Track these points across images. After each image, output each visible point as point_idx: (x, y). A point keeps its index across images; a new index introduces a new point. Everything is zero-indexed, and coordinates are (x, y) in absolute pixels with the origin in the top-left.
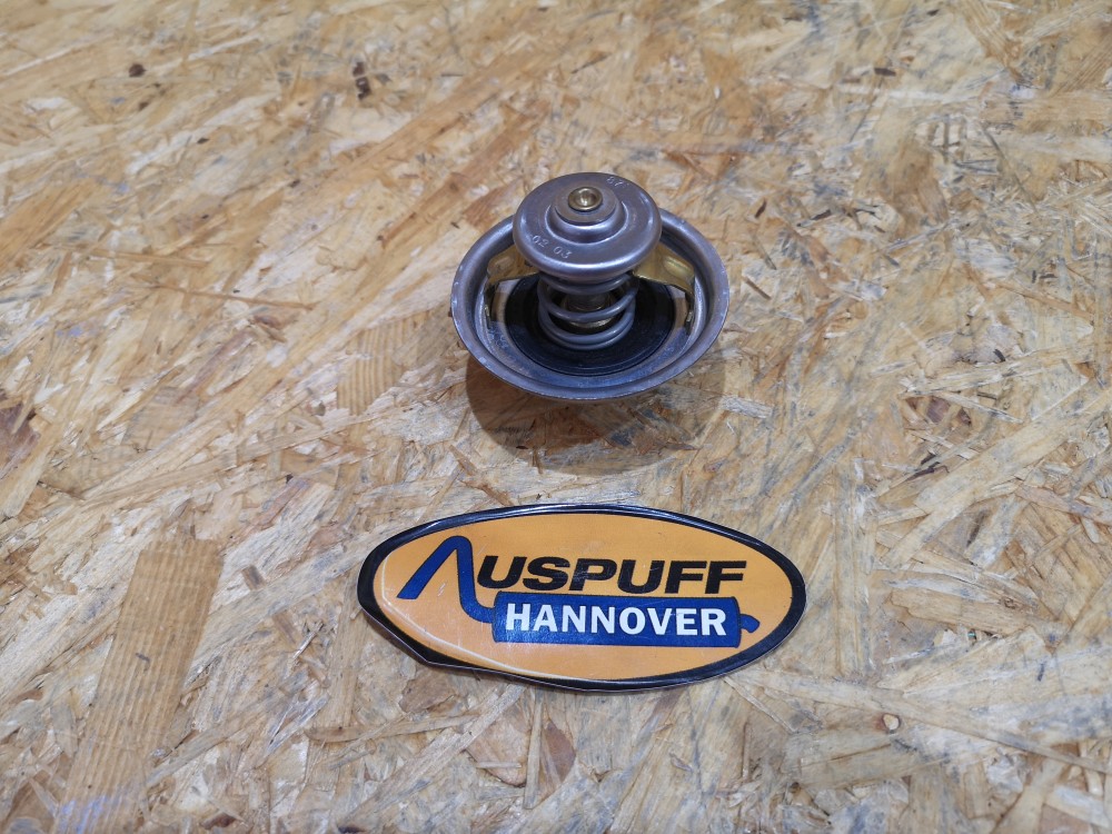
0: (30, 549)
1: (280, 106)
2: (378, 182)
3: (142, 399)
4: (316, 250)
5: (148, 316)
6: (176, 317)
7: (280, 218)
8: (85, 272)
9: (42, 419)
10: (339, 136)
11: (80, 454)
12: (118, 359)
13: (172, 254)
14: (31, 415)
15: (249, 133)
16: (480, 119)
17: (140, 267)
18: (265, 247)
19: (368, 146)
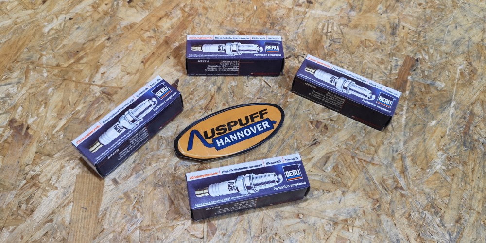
0: (38, 175)
1: (99, 5)
2: (139, 39)
3: (67, 122)
4: (120, 66)
5: (63, 91)
6: (73, 91)
7: (105, 53)
8: (35, 73)
9: (32, 130)
10: (122, 19)
11: (49, 142)
12: (55, 107)
13: (68, 67)
14: (28, 128)
15: (88, 16)
16: (174, 15)
17: (56, 72)
18: (102, 64)
19: (134, 24)
